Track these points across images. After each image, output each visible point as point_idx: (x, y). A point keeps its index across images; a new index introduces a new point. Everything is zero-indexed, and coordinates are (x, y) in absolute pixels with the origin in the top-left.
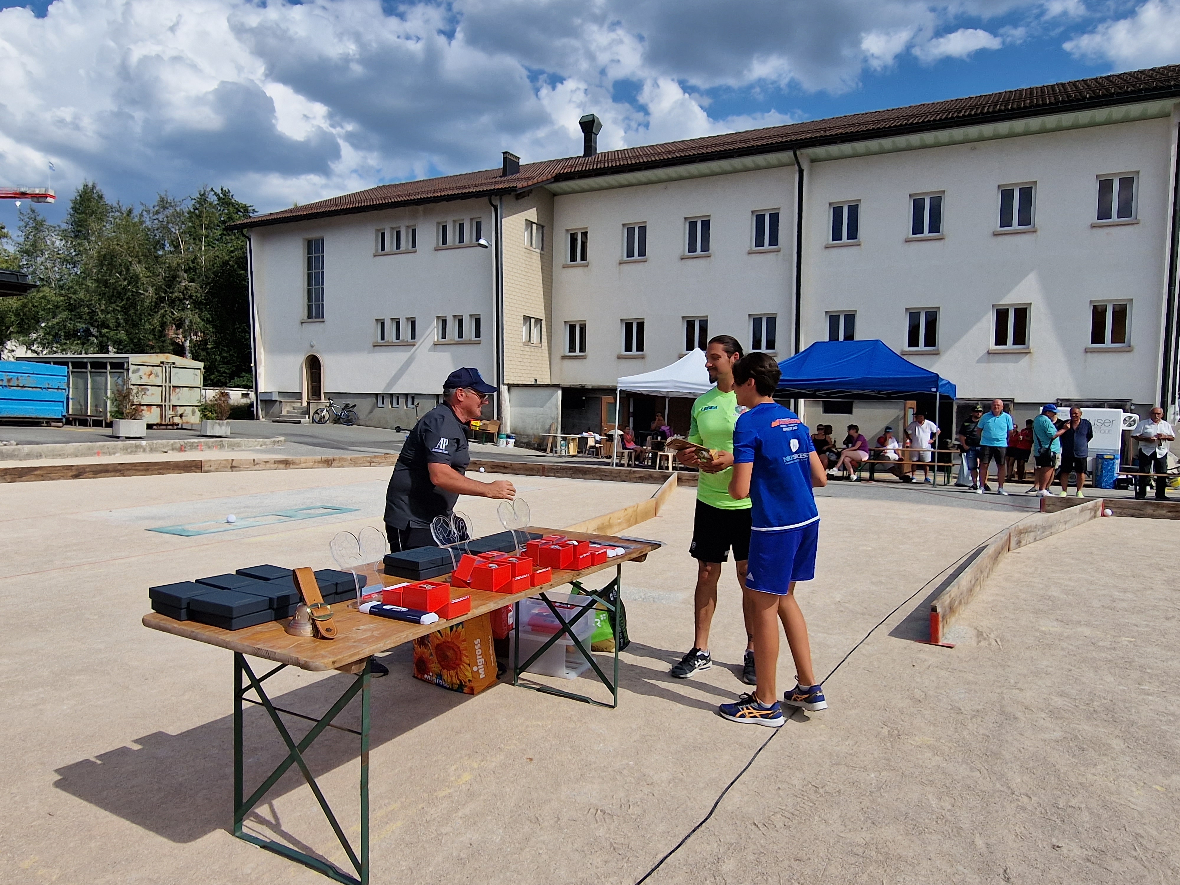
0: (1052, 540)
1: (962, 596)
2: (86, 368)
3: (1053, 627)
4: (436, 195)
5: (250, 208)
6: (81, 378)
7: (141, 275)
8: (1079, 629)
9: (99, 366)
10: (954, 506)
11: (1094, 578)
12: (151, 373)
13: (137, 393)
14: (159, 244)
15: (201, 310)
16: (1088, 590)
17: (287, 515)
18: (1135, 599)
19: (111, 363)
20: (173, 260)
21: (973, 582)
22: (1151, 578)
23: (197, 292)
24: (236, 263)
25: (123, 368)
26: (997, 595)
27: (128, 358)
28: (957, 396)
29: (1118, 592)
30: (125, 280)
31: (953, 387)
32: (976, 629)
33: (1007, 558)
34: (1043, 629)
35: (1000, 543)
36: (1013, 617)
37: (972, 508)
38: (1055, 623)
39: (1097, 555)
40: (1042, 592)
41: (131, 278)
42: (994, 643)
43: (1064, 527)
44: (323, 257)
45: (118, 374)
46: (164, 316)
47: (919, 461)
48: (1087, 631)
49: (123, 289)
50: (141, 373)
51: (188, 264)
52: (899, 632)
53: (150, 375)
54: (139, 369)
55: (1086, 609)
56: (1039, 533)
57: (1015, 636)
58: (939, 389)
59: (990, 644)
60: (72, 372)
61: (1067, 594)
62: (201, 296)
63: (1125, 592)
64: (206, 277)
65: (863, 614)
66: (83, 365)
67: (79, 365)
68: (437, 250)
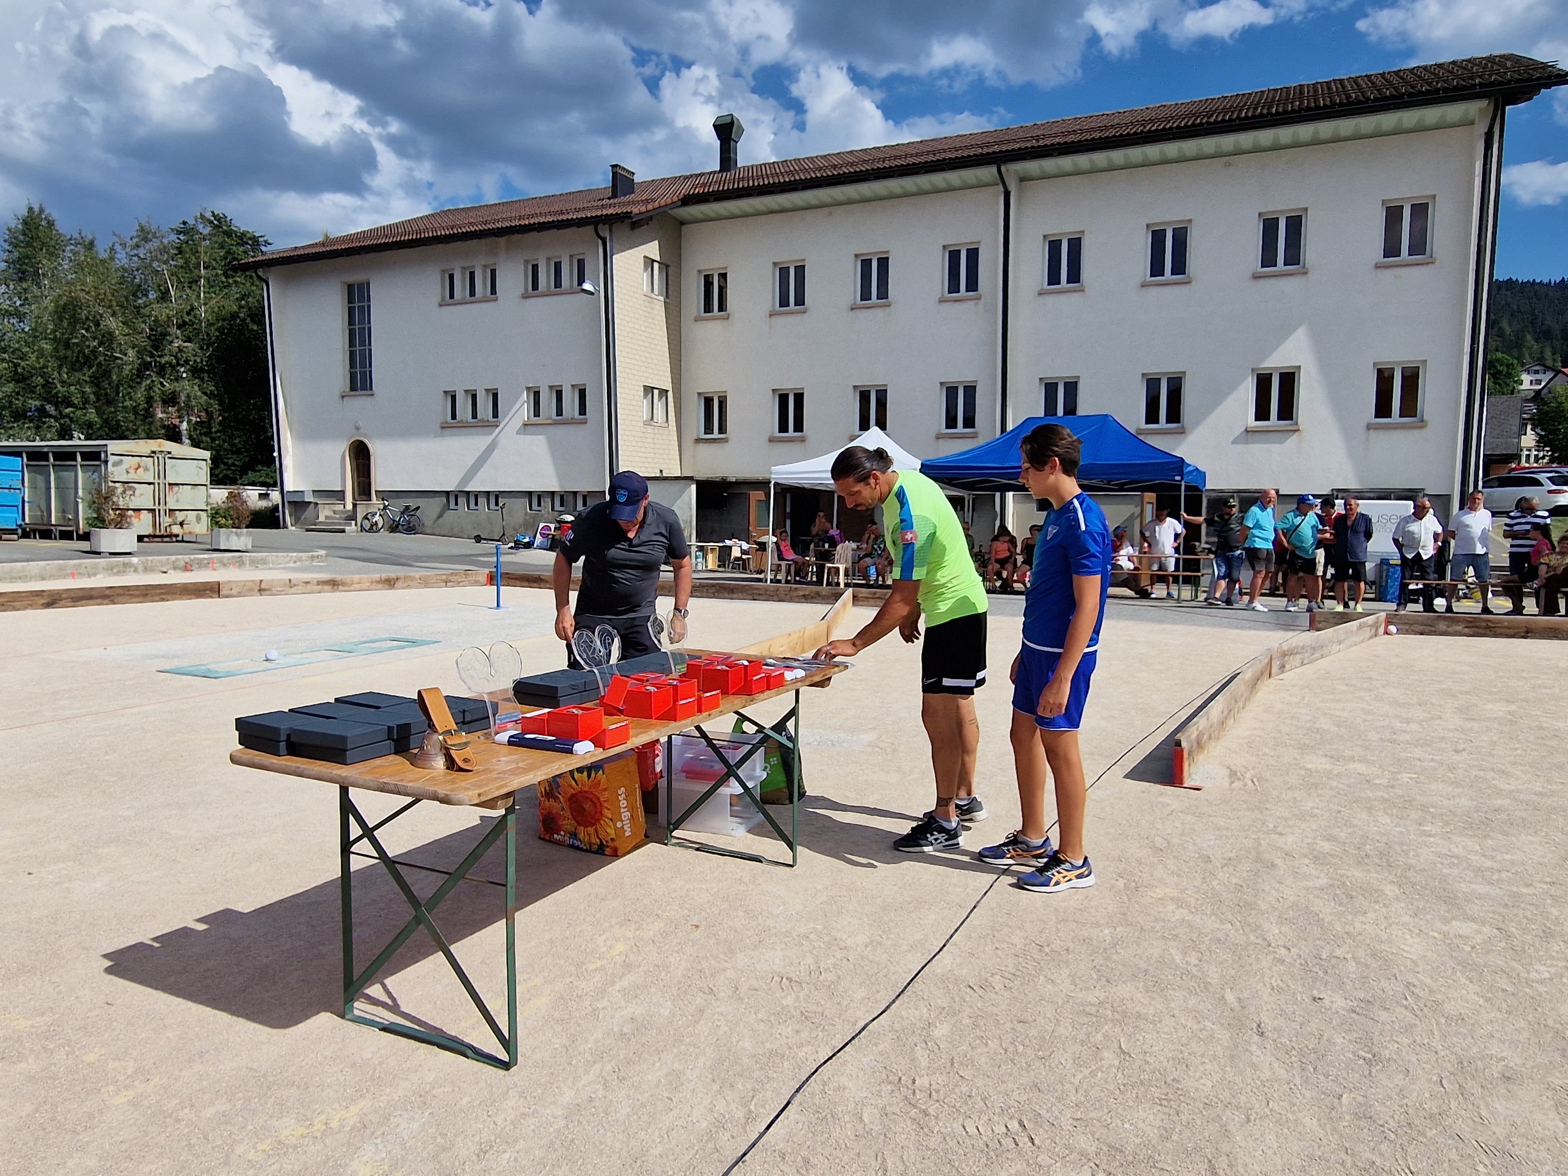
0: (1323, 663)
1: (1212, 729)
2: (48, 460)
3: (1321, 763)
4: (522, 223)
5: (261, 239)
6: (41, 474)
7: (117, 332)
8: (1352, 766)
9: (65, 456)
10: (1203, 625)
11: (1371, 708)
12: (139, 466)
13: (124, 492)
14: (139, 290)
15: (202, 379)
16: (1365, 721)
17: (345, 650)
18: (1421, 730)
19: (81, 453)
20: (161, 312)
21: (1225, 713)
22: (1441, 706)
23: (195, 356)
24: (248, 316)
25: (99, 459)
26: (1254, 729)
27: (106, 445)
28: (1208, 487)
29: (1401, 722)
30: (94, 339)
31: (1202, 475)
32: (1228, 768)
33: (1267, 687)
34: (1309, 766)
35: (1259, 667)
36: (1273, 753)
37: (1226, 627)
38: (1324, 760)
39: (1377, 680)
40: (1308, 725)
41: (103, 336)
42: (1250, 783)
43: (1338, 647)
44: (369, 307)
45: (93, 468)
46: (151, 388)
47: (1160, 569)
48: (1361, 768)
49: (92, 351)
50: (125, 466)
51: (182, 317)
52: (1136, 774)
53: (137, 469)
54: (121, 461)
55: (1360, 742)
56: (1307, 655)
57: (1275, 775)
58: (1185, 477)
59: (1245, 785)
60: (27, 465)
61: (1339, 726)
62: (202, 360)
63: (1408, 723)
64: (208, 335)
65: (1092, 754)
66: (43, 456)
67: (36, 456)
68: (525, 296)
